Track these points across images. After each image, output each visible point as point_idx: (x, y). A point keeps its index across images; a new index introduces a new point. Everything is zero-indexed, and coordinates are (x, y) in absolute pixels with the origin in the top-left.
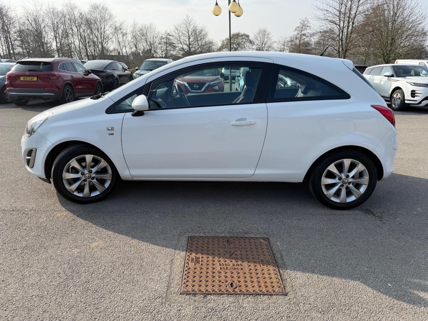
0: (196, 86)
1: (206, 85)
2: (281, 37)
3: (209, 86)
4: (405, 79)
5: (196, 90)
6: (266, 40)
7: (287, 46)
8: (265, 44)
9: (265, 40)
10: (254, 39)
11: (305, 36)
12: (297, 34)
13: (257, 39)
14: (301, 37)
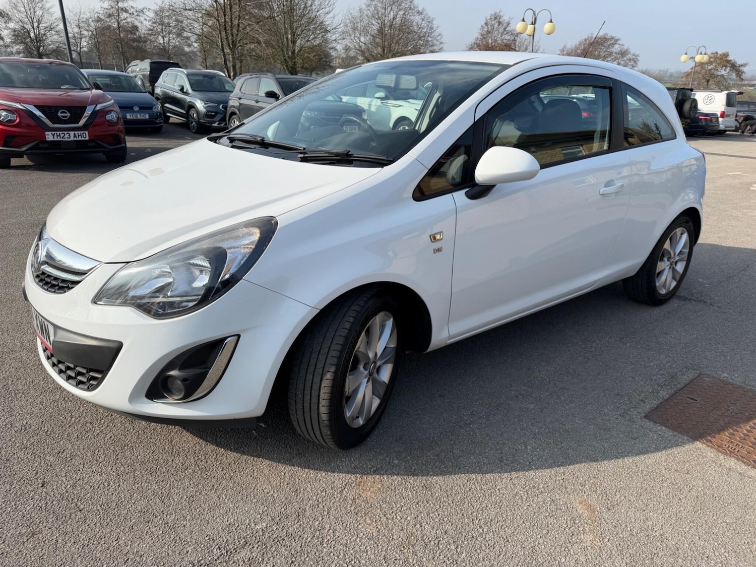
0: (63, 115)
1: (88, 112)
2: (69, 9)
3: (95, 113)
4: (408, 103)
5: (65, 122)
6: (39, 13)
7: (87, 30)
8: (39, 22)
9: (37, 13)
10: (8, 7)
11: (126, 12)
12: (110, 7)
13: (15, 6)
14: (119, 14)
